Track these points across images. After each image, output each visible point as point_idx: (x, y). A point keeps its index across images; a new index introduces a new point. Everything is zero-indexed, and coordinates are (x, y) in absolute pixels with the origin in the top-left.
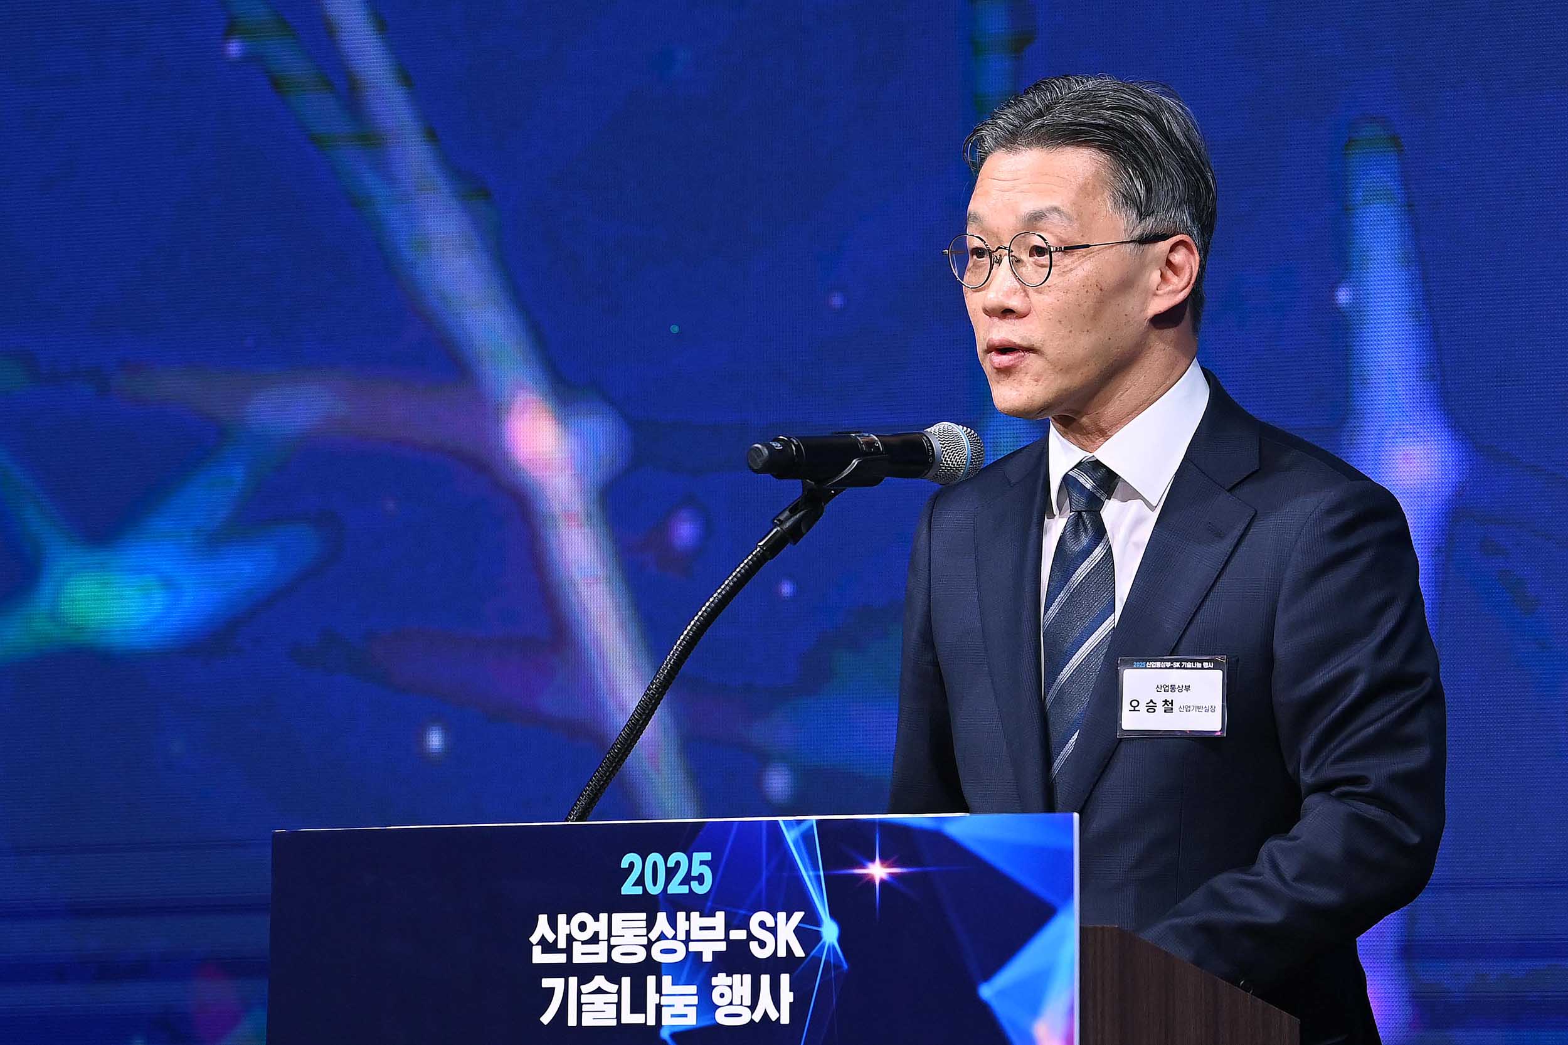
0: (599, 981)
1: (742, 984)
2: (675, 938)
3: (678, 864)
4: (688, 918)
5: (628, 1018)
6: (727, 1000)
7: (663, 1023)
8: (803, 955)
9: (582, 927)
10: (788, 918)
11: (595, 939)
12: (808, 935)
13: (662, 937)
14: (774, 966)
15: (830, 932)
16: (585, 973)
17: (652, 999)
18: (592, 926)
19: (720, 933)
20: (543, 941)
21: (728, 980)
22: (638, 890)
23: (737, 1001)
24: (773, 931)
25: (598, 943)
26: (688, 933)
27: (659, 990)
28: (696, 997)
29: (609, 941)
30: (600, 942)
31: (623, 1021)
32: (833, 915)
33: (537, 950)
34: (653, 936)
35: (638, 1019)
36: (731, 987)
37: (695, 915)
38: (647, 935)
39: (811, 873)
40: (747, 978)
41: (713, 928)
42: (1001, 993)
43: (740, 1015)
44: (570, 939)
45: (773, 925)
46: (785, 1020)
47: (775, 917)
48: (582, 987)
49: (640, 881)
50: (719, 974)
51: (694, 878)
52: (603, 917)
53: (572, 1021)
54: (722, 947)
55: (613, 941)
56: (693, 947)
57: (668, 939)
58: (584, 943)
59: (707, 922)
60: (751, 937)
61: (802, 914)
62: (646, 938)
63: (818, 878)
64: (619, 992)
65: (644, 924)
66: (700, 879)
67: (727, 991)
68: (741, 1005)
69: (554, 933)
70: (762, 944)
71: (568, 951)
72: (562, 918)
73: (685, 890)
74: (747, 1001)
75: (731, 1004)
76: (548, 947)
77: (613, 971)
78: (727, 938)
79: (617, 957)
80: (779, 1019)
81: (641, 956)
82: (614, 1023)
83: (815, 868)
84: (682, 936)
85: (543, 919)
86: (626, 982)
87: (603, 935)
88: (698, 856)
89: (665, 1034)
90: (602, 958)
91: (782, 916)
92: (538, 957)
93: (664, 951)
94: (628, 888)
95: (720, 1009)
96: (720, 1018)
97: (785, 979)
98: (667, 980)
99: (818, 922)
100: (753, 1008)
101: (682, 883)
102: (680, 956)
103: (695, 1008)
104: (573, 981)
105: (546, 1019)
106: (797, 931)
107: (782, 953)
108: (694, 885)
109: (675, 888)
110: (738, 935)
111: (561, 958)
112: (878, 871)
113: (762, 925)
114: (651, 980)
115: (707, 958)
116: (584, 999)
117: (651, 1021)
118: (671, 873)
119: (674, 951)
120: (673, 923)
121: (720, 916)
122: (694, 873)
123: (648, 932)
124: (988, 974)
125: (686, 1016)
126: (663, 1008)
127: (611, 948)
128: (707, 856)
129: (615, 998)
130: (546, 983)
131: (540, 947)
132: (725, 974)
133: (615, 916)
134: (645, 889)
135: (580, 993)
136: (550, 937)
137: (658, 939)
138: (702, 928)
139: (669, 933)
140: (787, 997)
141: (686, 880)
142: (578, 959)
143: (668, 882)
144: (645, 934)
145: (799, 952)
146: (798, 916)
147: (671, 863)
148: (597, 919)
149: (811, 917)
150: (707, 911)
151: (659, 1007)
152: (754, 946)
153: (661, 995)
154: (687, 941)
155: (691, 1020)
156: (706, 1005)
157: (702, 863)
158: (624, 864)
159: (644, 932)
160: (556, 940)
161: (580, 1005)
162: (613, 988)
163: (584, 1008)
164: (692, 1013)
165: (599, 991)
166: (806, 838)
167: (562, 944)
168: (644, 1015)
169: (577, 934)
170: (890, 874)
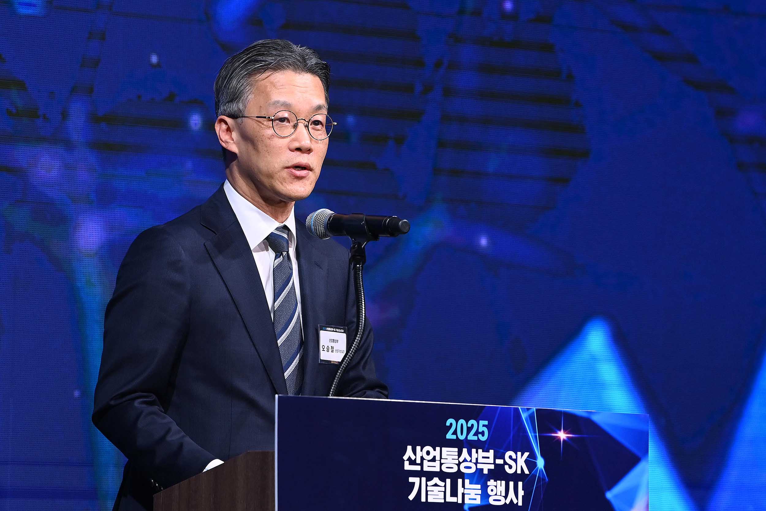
0: (436, 480)
1: (501, 486)
2: (471, 461)
3: (472, 425)
4: (477, 452)
5: (450, 499)
6: (494, 493)
7: (465, 502)
8: (529, 473)
9: (428, 453)
10: (522, 455)
11: (434, 460)
12: (531, 463)
13: (465, 460)
14: (516, 477)
15: (540, 463)
16: (430, 476)
17: (460, 490)
18: (433, 453)
19: (491, 460)
20: (409, 459)
21: (495, 483)
22: (454, 437)
23: (499, 493)
24: (515, 461)
25: (435, 462)
26: (477, 459)
27: (463, 486)
28: (480, 491)
29: (440, 461)
30: (436, 461)
31: (447, 501)
32: (542, 455)
33: (406, 463)
34: (461, 459)
35: (454, 500)
36: (496, 486)
37: (480, 451)
38: (458, 459)
39: (533, 434)
40: (503, 482)
41: (488, 458)
42: (616, 496)
43: (500, 500)
44: (422, 459)
45: (515, 458)
46: (520, 504)
47: (516, 454)
48: (428, 483)
49: (455, 433)
50: (491, 480)
51: (480, 433)
52: (438, 449)
53: (423, 499)
54: (492, 467)
55: (443, 461)
56: (479, 466)
57: (468, 461)
58: (429, 461)
59: (486, 454)
60: (505, 463)
61: (528, 453)
62: (458, 460)
63: (536, 436)
64: (445, 486)
65: (457, 454)
66: (483, 433)
67: (494, 488)
68: (501, 495)
69: (414, 455)
70: (510, 467)
71: (421, 464)
72: (418, 448)
73: (475, 438)
74: (503, 494)
75: (496, 495)
76: (412, 462)
77: (442, 476)
78: (494, 463)
79: (444, 469)
80: (517, 503)
81: (455, 469)
82: (443, 501)
83: (535, 432)
84: (474, 460)
85: (409, 448)
86: (448, 481)
87: (438, 458)
88: (482, 423)
89: (466, 508)
90: (437, 469)
91: (519, 454)
92: (407, 467)
93: (466, 467)
94: (450, 436)
95: (491, 496)
96: (491, 501)
97: (520, 484)
98: (467, 481)
99: (535, 458)
100: (506, 497)
101: (474, 435)
102: (473, 470)
103: (480, 496)
104: (424, 479)
105: (411, 497)
106: (526, 462)
107: (519, 472)
108: (480, 436)
109: (471, 437)
110: (500, 461)
111: (418, 468)
112: (562, 435)
113: (510, 457)
114: (460, 481)
115: (486, 472)
116: (429, 488)
117: (460, 501)
118: (469, 429)
119: (470, 468)
120: (470, 454)
121: (492, 452)
122: (480, 430)
123: (459, 457)
124: (610, 487)
125: (475, 499)
126: (465, 495)
127: (441, 464)
128: (486, 423)
129: (443, 489)
130: (411, 480)
131: (408, 462)
132: (493, 480)
133: (443, 449)
134: (457, 437)
135: (427, 485)
136: (413, 458)
137: (463, 462)
138: (483, 457)
139: (468, 458)
140: (521, 493)
141: (476, 434)
142: (426, 469)
143: (468, 433)
144: (457, 458)
145: (527, 472)
146: (526, 454)
147: (469, 425)
148: (435, 450)
149: (533, 456)
150: (485, 449)
151: (463, 495)
152: (506, 467)
153: (464, 488)
154: (476, 463)
155: (478, 502)
156: (485, 495)
157: (484, 426)
158: (448, 424)
159: (457, 457)
160: (415, 459)
161: (427, 491)
162: (442, 484)
163: (429, 493)
164: (479, 497)
165: (436, 485)
166: (531, 417)
167: (418, 461)
168: (456, 498)
169: (425, 456)
170: (568, 437)
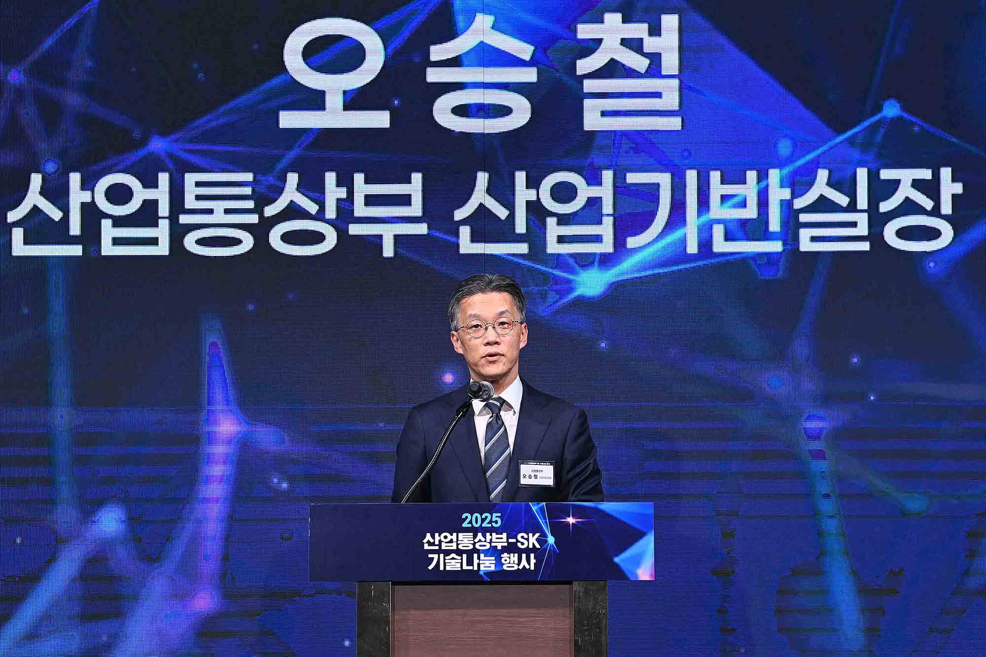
0: (453, 555)
1: (514, 558)
2: (485, 541)
3: (486, 517)
4: (491, 535)
5: (465, 567)
6: (508, 562)
7: (481, 569)
8: (539, 547)
9: (446, 537)
10: (533, 536)
11: (451, 541)
12: (542, 540)
13: (480, 541)
14: (528, 551)
15: (551, 540)
16: (447, 553)
17: (476, 561)
18: (450, 537)
19: (505, 539)
20: (429, 542)
21: (509, 556)
22: (470, 526)
23: (512, 562)
24: (528, 539)
25: (452, 543)
26: (491, 540)
27: (479, 558)
28: (495, 561)
29: (457, 542)
31: (464, 568)
32: (552, 535)
34: (476, 540)
35: (471, 568)
36: (510, 558)
37: (494, 534)
39: (543, 521)
40: (516, 555)
41: (502, 538)
42: (623, 560)
43: (513, 567)
44: (440, 541)
45: (527, 537)
46: (532, 568)
47: (528, 535)
48: (446, 557)
49: (470, 522)
50: (504, 554)
51: (493, 522)
52: (455, 534)
53: (442, 568)
54: (506, 544)
55: (459, 542)
56: (493, 544)
57: (482, 541)
58: (446, 543)
59: (499, 536)
60: (518, 541)
61: (539, 534)
62: (473, 541)
63: (546, 522)
64: (462, 559)
65: (472, 537)
66: (496, 522)
67: (508, 559)
68: (514, 563)
69: (433, 539)
70: (523, 544)
71: (440, 545)
72: (437, 535)
73: (490, 525)
74: (516, 562)
75: (509, 563)
76: (430, 544)
77: (459, 552)
78: (507, 542)
79: (460, 547)
80: (530, 568)
81: (471, 547)
82: (460, 569)
83: (545, 518)
84: (488, 540)
85: (428, 535)
86: (465, 556)
87: (455, 540)
88: (494, 515)
89: (481, 573)
90: (455, 548)
91: (531, 535)
92: (426, 547)
93: (480, 546)
94: (465, 525)
95: (505, 565)
96: (505, 567)
97: (532, 555)
98: (482, 556)
99: (546, 536)
100: (519, 564)
101: (488, 523)
102: (488, 546)
103: (494, 565)
104: (442, 556)
105: (430, 567)
106: (537, 539)
107: (531, 546)
108: (494, 524)
109: (485, 525)
110: (512, 541)
111: (437, 548)
112: (571, 520)
113: (522, 537)
114: (475, 556)
115: (499, 548)
116: (446, 561)
117: (476, 568)
118: (483, 520)
119: (485, 546)
120: (485, 537)
121: (505, 534)
122: (494, 520)
123: (474, 539)
124: (617, 555)
125: (490, 567)
126: (481, 565)
127: (458, 545)
128: (499, 515)
129: (460, 561)
130: (430, 556)
131: (427, 544)
132: (507, 554)
133: (459, 534)
134: (472, 525)
135: (445, 559)
136: (432, 541)
137: (478, 542)
138: (497, 538)
139: (483, 539)
140: (533, 561)
141: (491, 522)
142: (443, 547)
143: (482, 523)
145: (538, 546)
146: (537, 535)
147: (484, 516)
148: (452, 535)
149: (544, 535)
150: (499, 532)
151: (479, 565)
152: (519, 545)
153: (480, 560)
154: (491, 543)
155: (493, 568)
156: (499, 564)
157: (496, 517)
158: (464, 516)
159: (472, 539)
160: (434, 542)
161: (445, 563)
162: (460, 558)
163: (447, 564)
164: (493, 566)
165: (453, 559)
166: (541, 510)
167: (437, 543)
169: (443, 539)
170: (576, 521)
